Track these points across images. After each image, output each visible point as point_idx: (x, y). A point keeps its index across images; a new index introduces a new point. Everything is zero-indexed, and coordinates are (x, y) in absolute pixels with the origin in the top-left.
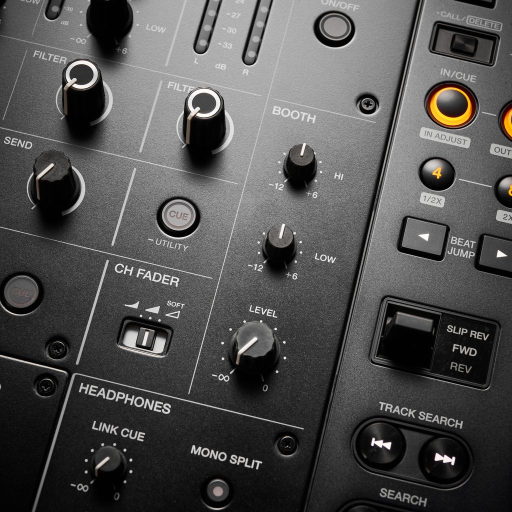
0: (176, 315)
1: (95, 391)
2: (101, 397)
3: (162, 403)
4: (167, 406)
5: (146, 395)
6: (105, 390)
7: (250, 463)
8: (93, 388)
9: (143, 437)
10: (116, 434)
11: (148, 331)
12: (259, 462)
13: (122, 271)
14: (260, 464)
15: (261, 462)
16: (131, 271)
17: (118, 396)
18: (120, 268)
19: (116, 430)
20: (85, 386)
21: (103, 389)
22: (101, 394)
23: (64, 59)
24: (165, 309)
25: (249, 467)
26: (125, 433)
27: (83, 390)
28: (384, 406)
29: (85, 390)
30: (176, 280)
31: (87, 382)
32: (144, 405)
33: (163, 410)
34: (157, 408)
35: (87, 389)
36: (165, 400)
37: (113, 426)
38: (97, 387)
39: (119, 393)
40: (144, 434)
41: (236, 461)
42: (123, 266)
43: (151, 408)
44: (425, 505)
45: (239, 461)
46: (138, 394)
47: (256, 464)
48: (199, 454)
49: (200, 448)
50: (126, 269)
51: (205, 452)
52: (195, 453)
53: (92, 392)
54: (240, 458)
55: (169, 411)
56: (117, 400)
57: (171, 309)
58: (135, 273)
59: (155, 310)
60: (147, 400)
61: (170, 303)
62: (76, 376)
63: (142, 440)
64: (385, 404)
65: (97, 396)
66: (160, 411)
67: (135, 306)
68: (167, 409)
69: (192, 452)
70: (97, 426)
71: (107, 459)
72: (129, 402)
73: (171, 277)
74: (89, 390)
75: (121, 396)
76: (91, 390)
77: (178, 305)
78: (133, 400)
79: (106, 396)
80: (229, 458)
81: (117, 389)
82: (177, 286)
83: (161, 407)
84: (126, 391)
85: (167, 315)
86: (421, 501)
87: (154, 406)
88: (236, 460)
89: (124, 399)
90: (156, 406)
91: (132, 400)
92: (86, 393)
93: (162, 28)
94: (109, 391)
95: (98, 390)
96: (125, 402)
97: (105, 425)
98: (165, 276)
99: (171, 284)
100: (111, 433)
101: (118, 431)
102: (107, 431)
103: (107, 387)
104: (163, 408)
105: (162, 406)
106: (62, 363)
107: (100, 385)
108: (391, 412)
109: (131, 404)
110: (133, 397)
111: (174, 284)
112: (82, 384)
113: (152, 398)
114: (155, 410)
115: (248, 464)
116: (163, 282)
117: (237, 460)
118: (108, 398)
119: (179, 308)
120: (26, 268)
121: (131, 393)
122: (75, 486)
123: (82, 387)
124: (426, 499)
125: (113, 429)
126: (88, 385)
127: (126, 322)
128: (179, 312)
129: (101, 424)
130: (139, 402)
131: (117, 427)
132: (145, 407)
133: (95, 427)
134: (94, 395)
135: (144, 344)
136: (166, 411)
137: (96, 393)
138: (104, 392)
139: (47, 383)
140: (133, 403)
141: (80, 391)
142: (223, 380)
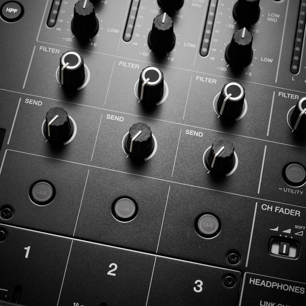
0: (301, 234)
1: (259, 282)
3: (299, 288)
4: (302, 289)
5: (289, 284)
6: (265, 281)
8: (258, 281)
11: (286, 244)
13: (266, 209)
16: (271, 208)
17: (273, 285)
18: (264, 207)
20: (253, 280)
21: (263, 281)
22: (263, 284)
23: (215, 81)
24: (294, 231)
27: (252, 282)
29: (253, 282)
30: (298, 212)
31: (254, 277)
32: (289, 289)
33: (300, 292)
34: (297, 291)
35: (254, 281)
36: (301, 286)
37: (272, 303)
38: (260, 280)
39: (273, 283)
42: (266, 206)
43: (293, 291)
46: (284, 282)
50: (268, 208)
53: (257, 283)
55: (304, 292)
56: (272, 287)
57: (298, 230)
58: (274, 209)
59: (289, 231)
60: (290, 286)
61: (296, 227)
62: (247, 274)
65: (261, 285)
67: (277, 229)
73: (295, 211)
74: (255, 282)
75: (275, 284)
76: (256, 282)
77: (301, 227)
78: (282, 287)
79: (266, 285)
81: (272, 280)
82: (299, 216)
84: (277, 281)
85: (296, 234)
89: (277, 286)
90: (296, 289)
91: (281, 286)
92: (254, 284)
93: (270, 59)
94: (267, 282)
95: (261, 282)
96: (278, 288)
97: (267, 302)
98: (291, 210)
99: (296, 215)
103: (266, 279)
104: (300, 290)
106: (237, 266)
107: (262, 279)
109: (281, 289)
110: (282, 284)
111: (297, 215)
112: (251, 279)
113: (293, 284)
114: (296, 292)
116: (291, 214)
119: (302, 230)
120: (209, 210)
121: (280, 282)
123: (251, 281)
127: (272, 239)
128: (303, 232)
129: (265, 302)
130: (286, 287)
131: (275, 304)
132: (290, 290)
133: (262, 304)
134: (259, 285)
135: (284, 252)
136: (302, 292)
137: (260, 284)
138: (264, 283)
139: (230, 279)
140: (283, 289)
141: (250, 283)
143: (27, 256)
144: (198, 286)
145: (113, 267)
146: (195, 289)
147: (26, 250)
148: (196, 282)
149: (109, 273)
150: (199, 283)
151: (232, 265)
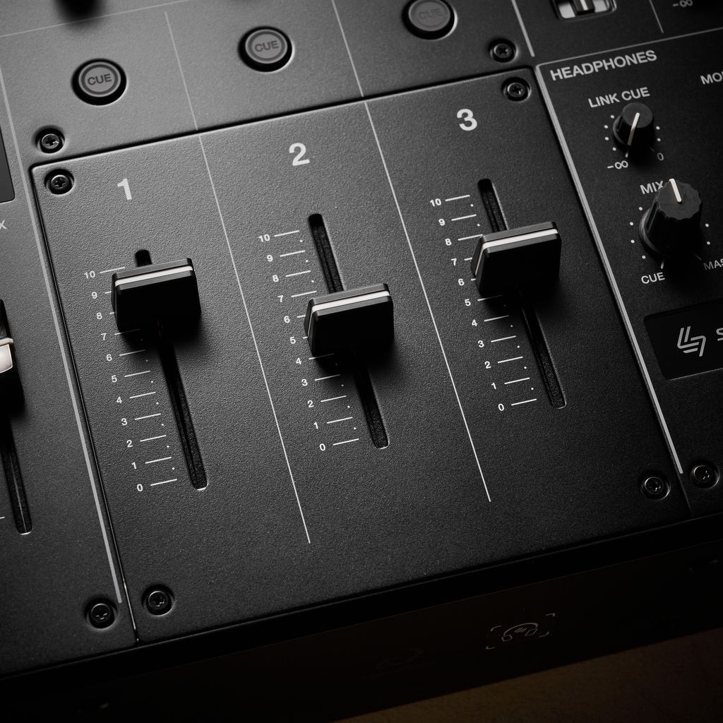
1: (569, 72)
2: (579, 75)
3: (643, 53)
4: (650, 53)
5: (623, 54)
6: (578, 66)
8: (566, 71)
9: (647, 91)
10: (618, 101)
17: (595, 66)
19: (616, 97)
20: (555, 72)
21: (576, 67)
22: (578, 72)
26: (627, 96)
27: (557, 77)
31: (555, 68)
32: (627, 63)
33: (649, 59)
34: (642, 59)
35: (559, 74)
36: (645, 49)
37: (610, 96)
38: (568, 68)
39: (594, 63)
40: (646, 88)
43: (635, 62)
46: (613, 56)
48: (712, 81)
49: (709, 76)
51: (718, 77)
52: (708, 82)
53: (567, 74)
55: (655, 57)
56: (597, 70)
60: (627, 57)
62: (540, 67)
63: (648, 95)
65: (575, 75)
66: (646, 61)
68: (652, 56)
69: (704, 83)
70: (595, 102)
71: (638, 115)
72: (610, 67)
74: (563, 73)
75: (598, 64)
76: (564, 73)
78: (613, 63)
79: (583, 72)
81: (590, 60)
83: (644, 57)
84: (600, 58)
87: (638, 58)
89: (604, 67)
90: (639, 58)
91: (611, 63)
92: (561, 78)
94: (583, 66)
95: (572, 70)
96: (607, 68)
97: (601, 98)
100: (612, 102)
101: (619, 97)
102: (608, 102)
103: (579, 63)
104: (647, 57)
105: (645, 55)
106: (518, 61)
107: (571, 64)
109: (613, 67)
110: (611, 60)
112: (552, 72)
113: (630, 52)
114: (641, 62)
118: (586, 73)
121: (607, 57)
122: (612, 167)
123: (553, 75)
125: (613, 98)
126: (558, 70)
129: (597, 99)
130: (620, 62)
131: (615, 95)
132: (629, 64)
133: (593, 104)
134: (571, 76)
135: (585, 8)
136: (652, 58)
137: (572, 73)
138: (578, 69)
139: (515, 87)
140: (615, 65)
141: (554, 79)
142: (687, 6)
143: (129, 197)
144: (466, 119)
145: (298, 150)
146: (463, 126)
147: (122, 188)
148: (459, 115)
149: (296, 162)
150: (465, 115)
151: (506, 64)
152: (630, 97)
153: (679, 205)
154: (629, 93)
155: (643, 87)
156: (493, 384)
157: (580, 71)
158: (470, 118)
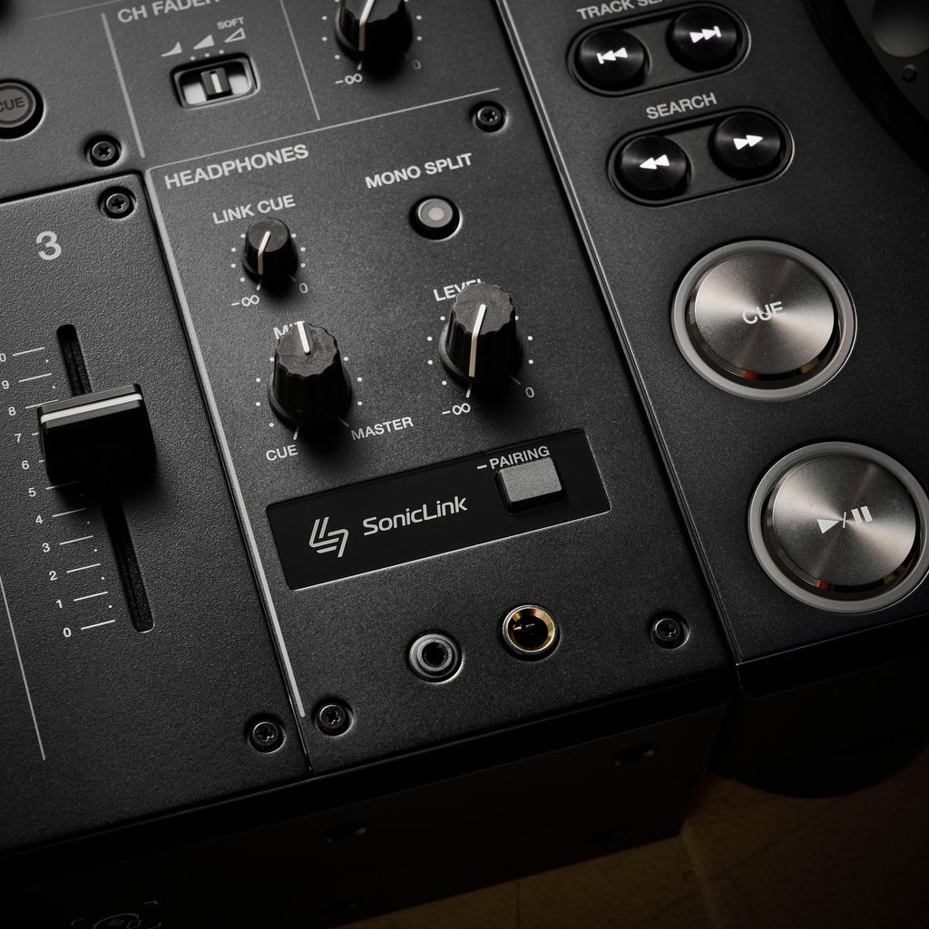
0: (239, 35)
1: (190, 177)
2: (202, 180)
3: (290, 148)
4: (300, 148)
5: (263, 150)
6: (203, 169)
7: (455, 162)
8: (185, 175)
9: (292, 200)
10: (252, 214)
11: (214, 72)
12: (466, 156)
13: (131, 17)
14: (469, 157)
15: (470, 154)
16: (143, 11)
17: (225, 169)
18: (125, 16)
19: (250, 209)
20: (171, 178)
21: (199, 170)
22: (201, 177)
24: (220, 36)
25: (457, 167)
26: (264, 207)
27: (173, 184)
28: (586, 13)
29: (175, 183)
31: (172, 171)
32: (267, 162)
33: (297, 156)
34: (288, 157)
35: (176, 180)
36: (293, 143)
37: (242, 207)
38: (189, 172)
39: (224, 164)
40: (291, 196)
41: (435, 169)
42: (129, 11)
43: (279, 161)
44: (715, 102)
45: (440, 167)
46: (250, 153)
47: (463, 159)
48: (380, 184)
49: (377, 177)
50: (135, 13)
51: (388, 178)
52: (375, 185)
53: (187, 180)
54: (438, 162)
55: (307, 154)
56: (227, 174)
57: (229, 32)
58: (150, 10)
59: (208, 42)
60: (269, 154)
61: (222, 25)
62: (151, 172)
63: (294, 205)
64: (585, 9)
65: (197, 181)
66: (294, 159)
67: (177, 49)
68: (302, 152)
69: (370, 187)
70: (221, 217)
71: (267, 234)
72: (244, 168)
74: (182, 179)
75: (229, 166)
76: (183, 179)
77: (233, 22)
78: (250, 163)
79: (209, 176)
80: (423, 169)
81: (220, 160)
83: (292, 153)
84: (232, 156)
85: (228, 40)
86: (706, 100)
87: (283, 156)
88: (434, 167)
89: (236, 168)
90: (285, 155)
91: (247, 163)
92: (178, 185)
94: (209, 168)
95: (193, 174)
96: (240, 171)
97: (230, 211)
99: (209, 3)
100: (244, 216)
101: (253, 209)
102: (239, 216)
103: (204, 165)
104: (295, 153)
105: (293, 151)
106: (121, 166)
107: (192, 167)
108: (598, 14)
109: (249, 169)
110: (247, 159)
112: (166, 178)
113: (272, 148)
114: (286, 160)
115: (454, 165)
116: (196, 5)
117: (436, 166)
118: (212, 177)
119: (238, 26)
121: (241, 156)
122: (238, 303)
123: (168, 182)
124: (712, 94)
125: (245, 211)
126: (176, 175)
127: (177, 76)
128: (241, 30)
129: (224, 212)
130: (259, 161)
131: (249, 206)
132: (271, 163)
133: (219, 219)
134: (192, 182)
135: (218, 89)
136: (302, 154)
137: (193, 179)
138: (202, 172)
139: (117, 200)
140: (252, 167)
141: (169, 187)
142: (355, 82)
144: (48, 245)
146: (42, 255)
148: (39, 240)
150: (47, 239)
151: (106, 168)
152: (269, 209)
153: (306, 357)
154: (267, 203)
155: (287, 194)
156: (59, 601)
157: (204, 176)
158: (52, 243)
